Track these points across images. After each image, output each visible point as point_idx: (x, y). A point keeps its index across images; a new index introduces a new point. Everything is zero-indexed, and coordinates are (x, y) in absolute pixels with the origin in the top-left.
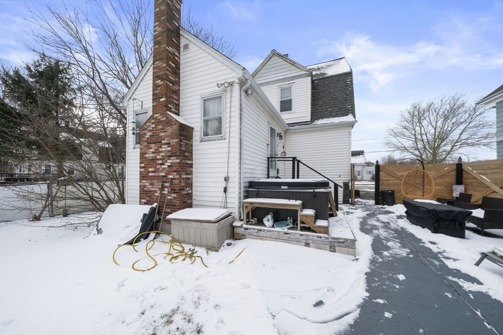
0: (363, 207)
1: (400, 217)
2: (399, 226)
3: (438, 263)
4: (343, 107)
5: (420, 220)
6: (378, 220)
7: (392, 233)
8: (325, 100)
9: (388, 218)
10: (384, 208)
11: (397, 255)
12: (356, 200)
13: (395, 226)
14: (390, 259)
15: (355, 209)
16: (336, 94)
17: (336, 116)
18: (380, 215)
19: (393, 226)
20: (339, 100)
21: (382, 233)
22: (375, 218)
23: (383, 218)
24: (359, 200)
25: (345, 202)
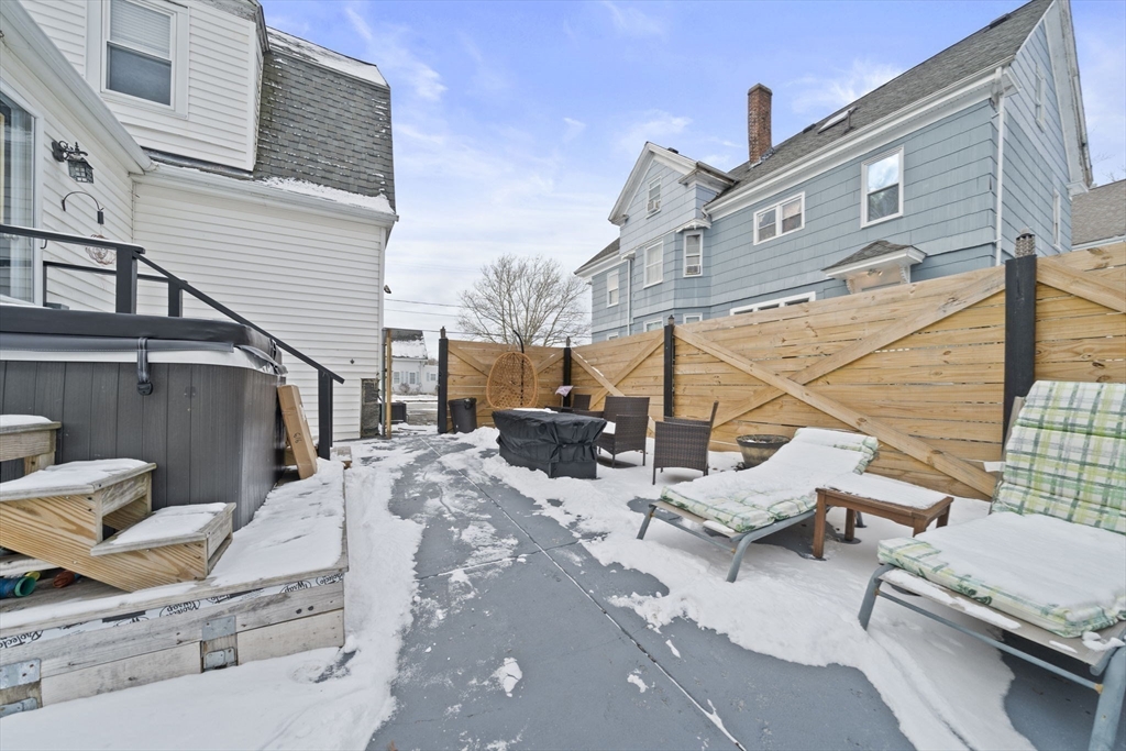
0: (409, 442)
1: (487, 454)
2: (486, 475)
3: (578, 559)
4: (363, 169)
5: (527, 453)
6: (442, 469)
7: (473, 498)
8: (310, 129)
9: (464, 460)
10: (456, 439)
11: (487, 569)
12: (394, 428)
13: (479, 476)
14: (471, 596)
15: (389, 449)
16: (345, 126)
17: (342, 186)
18: (449, 456)
19: (474, 477)
20: (352, 147)
21: (450, 502)
22: (435, 465)
23: (453, 461)
24: (405, 426)
25: (367, 432)
